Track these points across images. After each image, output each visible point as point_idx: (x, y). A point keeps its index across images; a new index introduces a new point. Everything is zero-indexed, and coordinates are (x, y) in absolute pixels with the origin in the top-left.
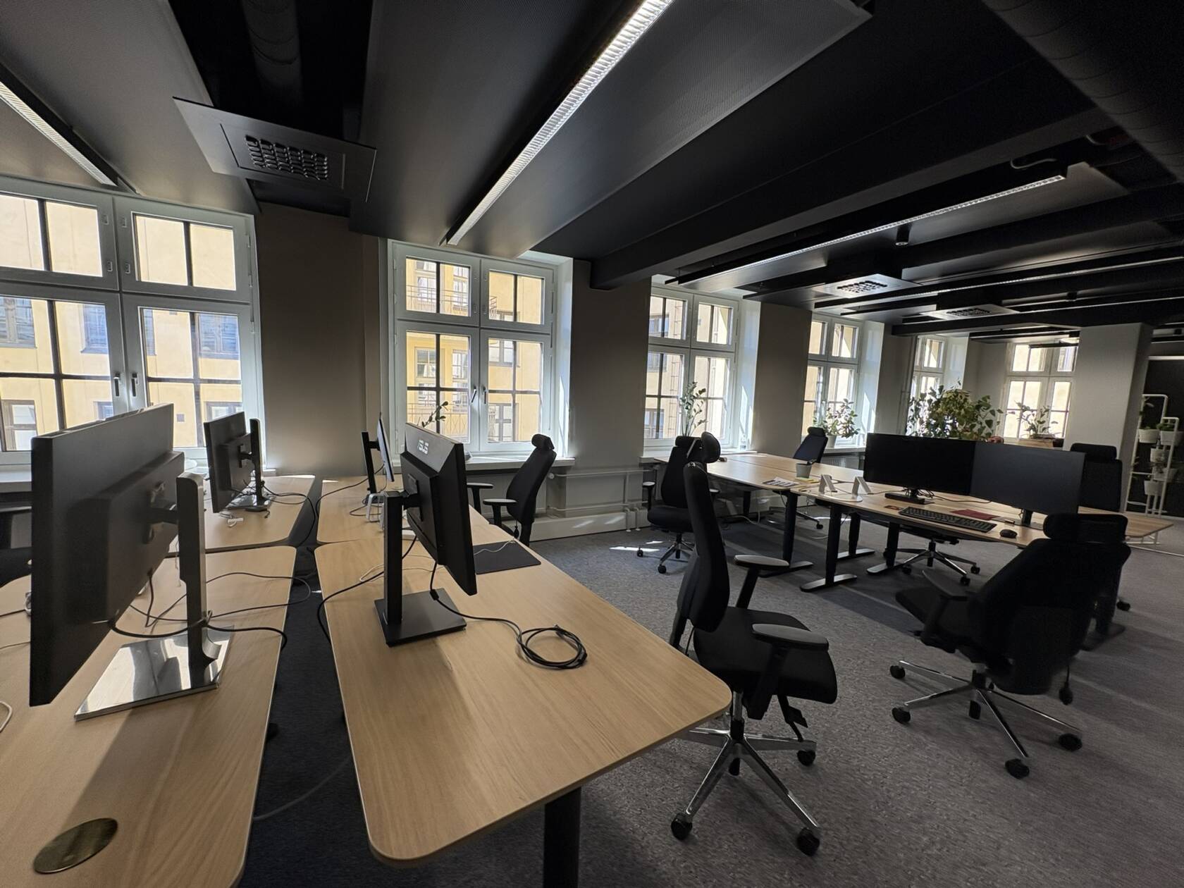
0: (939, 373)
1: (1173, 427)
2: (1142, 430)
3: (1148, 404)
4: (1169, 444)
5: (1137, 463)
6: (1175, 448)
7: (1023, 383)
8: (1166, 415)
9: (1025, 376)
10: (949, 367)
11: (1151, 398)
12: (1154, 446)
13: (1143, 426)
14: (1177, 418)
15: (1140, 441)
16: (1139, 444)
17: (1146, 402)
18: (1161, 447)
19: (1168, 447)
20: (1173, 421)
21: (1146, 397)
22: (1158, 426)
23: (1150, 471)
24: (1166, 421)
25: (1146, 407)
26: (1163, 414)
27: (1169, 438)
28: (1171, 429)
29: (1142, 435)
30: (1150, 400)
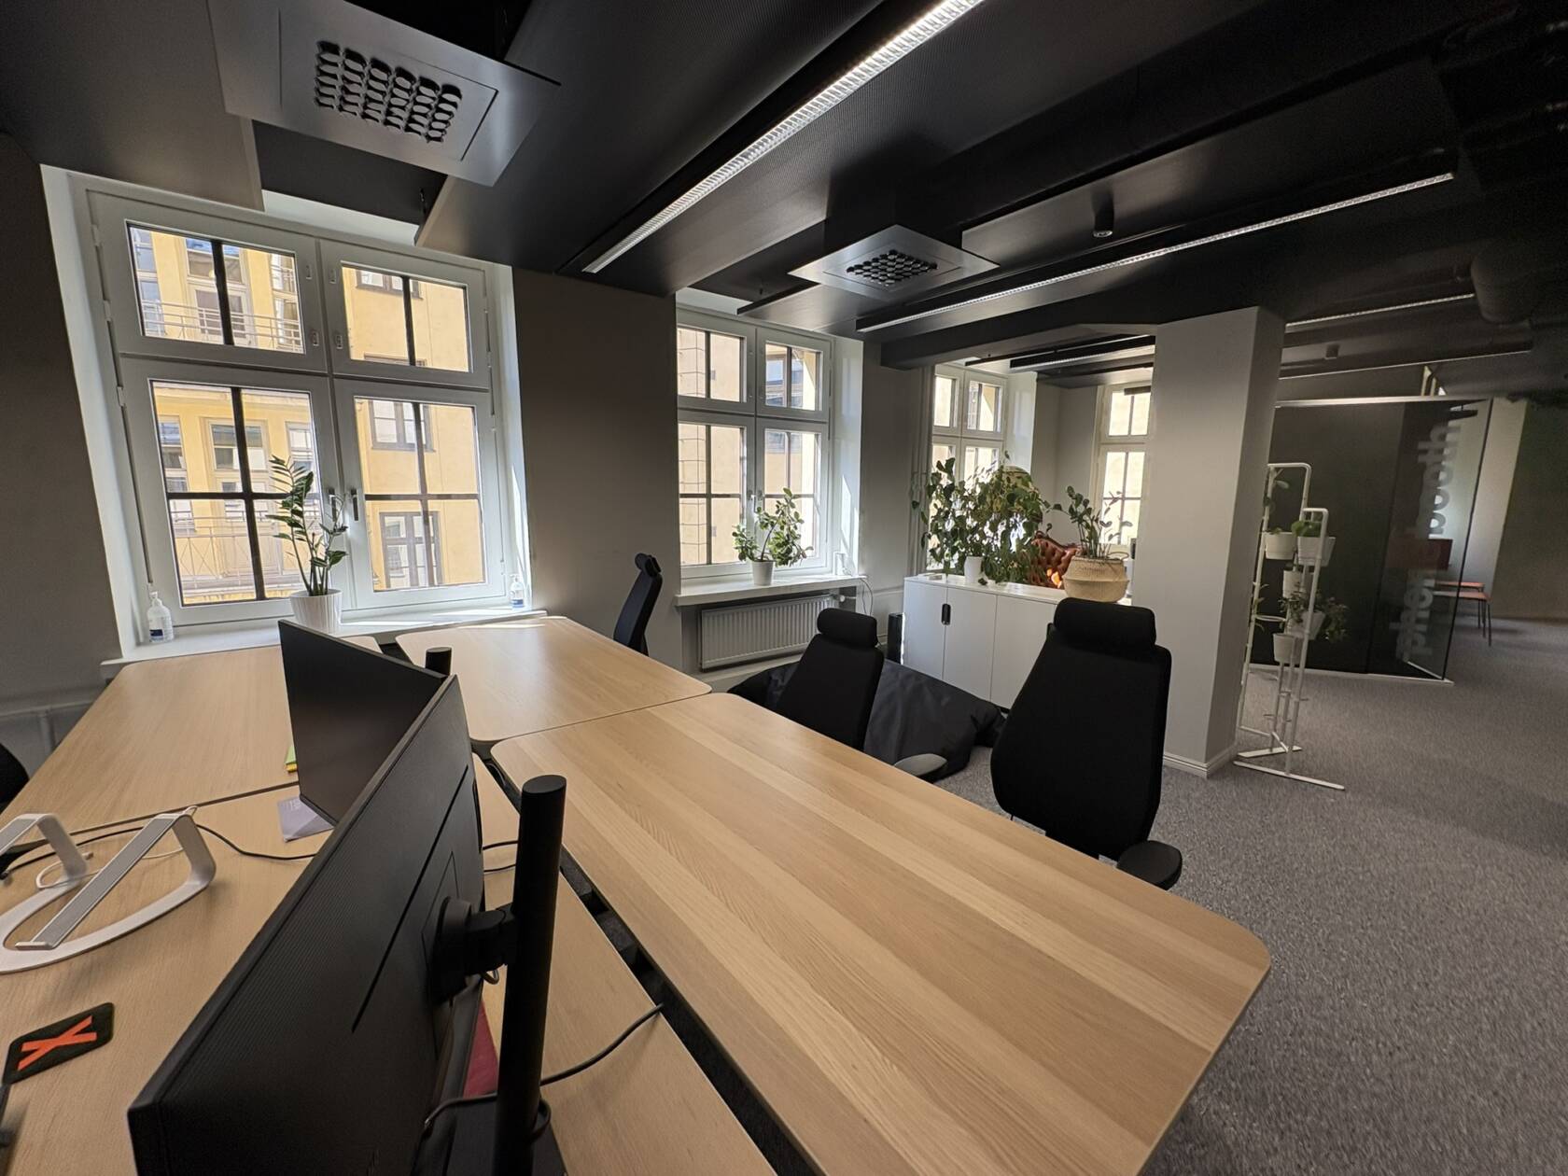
0: (999, 439)
1: (1318, 528)
2: (1268, 534)
3: (1280, 482)
4: (1311, 564)
5: (1262, 599)
6: (1322, 569)
7: (1123, 454)
8: (1309, 505)
9: (1126, 444)
10: (1012, 431)
11: (1285, 469)
12: (1288, 565)
13: (1271, 529)
14: (1324, 510)
15: (1267, 557)
16: (1265, 560)
17: (1276, 479)
18: (1300, 568)
19: (1312, 569)
20: (1320, 514)
21: (1277, 469)
22: (1295, 525)
23: (1284, 615)
24: (1308, 515)
25: (1277, 489)
26: (1303, 503)
27: (1314, 552)
28: (1314, 533)
29: (1271, 546)
30: (1283, 474)
